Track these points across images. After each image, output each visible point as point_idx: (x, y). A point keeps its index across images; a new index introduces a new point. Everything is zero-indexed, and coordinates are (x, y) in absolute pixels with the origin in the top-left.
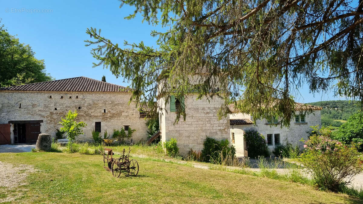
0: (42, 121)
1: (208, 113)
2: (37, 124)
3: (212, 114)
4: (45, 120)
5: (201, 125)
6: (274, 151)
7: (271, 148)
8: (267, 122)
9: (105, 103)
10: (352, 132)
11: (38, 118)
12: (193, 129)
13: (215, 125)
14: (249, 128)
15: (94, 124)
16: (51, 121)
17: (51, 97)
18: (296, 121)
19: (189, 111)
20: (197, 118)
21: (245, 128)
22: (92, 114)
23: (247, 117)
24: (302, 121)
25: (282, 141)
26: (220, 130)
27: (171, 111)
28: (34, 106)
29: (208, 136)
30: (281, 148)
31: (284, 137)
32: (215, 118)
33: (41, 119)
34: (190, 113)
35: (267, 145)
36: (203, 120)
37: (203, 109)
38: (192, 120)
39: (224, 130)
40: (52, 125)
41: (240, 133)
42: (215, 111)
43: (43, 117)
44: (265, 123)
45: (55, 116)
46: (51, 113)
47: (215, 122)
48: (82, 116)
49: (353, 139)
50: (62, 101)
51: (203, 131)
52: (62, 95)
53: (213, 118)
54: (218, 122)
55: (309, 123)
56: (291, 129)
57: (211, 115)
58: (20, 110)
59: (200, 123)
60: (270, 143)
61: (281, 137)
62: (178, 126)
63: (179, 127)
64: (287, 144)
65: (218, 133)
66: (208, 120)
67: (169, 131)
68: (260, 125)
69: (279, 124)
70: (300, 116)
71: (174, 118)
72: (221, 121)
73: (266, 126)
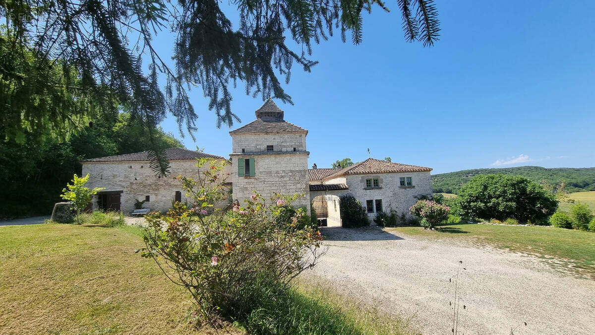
0: (122, 192)
1: (282, 177)
2: (118, 194)
3: (288, 178)
4: (125, 190)
6: (376, 219)
7: (372, 216)
8: (366, 187)
9: (185, 171)
10: (470, 196)
11: (118, 190)
13: (291, 191)
14: (344, 193)
15: (174, 194)
16: (131, 191)
17: (131, 167)
18: (401, 184)
20: (270, 183)
21: (340, 194)
22: (172, 183)
23: (341, 181)
24: (408, 184)
25: (385, 208)
26: (297, 196)
27: (239, 176)
28: (114, 176)
30: (384, 215)
31: (387, 204)
32: (291, 182)
33: (121, 190)
34: (262, 177)
35: (366, 212)
36: (277, 185)
37: (277, 172)
38: (264, 185)
39: (302, 196)
40: (132, 196)
42: (291, 174)
43: (123, 187)
44: (363, 188)
45: (134, 186)
46: (131, 183)
47: (292, 187)
48: (162, 185)
49: (472, 203)
50: (142, 171)
52: (142, 165)
53: (288, 182)
54: (294, 187)
55: (416, 186)
57: (286, 179)
58: (102, 181)
59: (273, 188)
60: (370, 210)
61: (383, 203)
62: (248, 193)
64: (391, 211)
66: (282, 184)
68: (357, 190)
69: (381, 188)
70: (406, 179)
71: (243, 184)
72: (299, 186)
73: (365, 190)
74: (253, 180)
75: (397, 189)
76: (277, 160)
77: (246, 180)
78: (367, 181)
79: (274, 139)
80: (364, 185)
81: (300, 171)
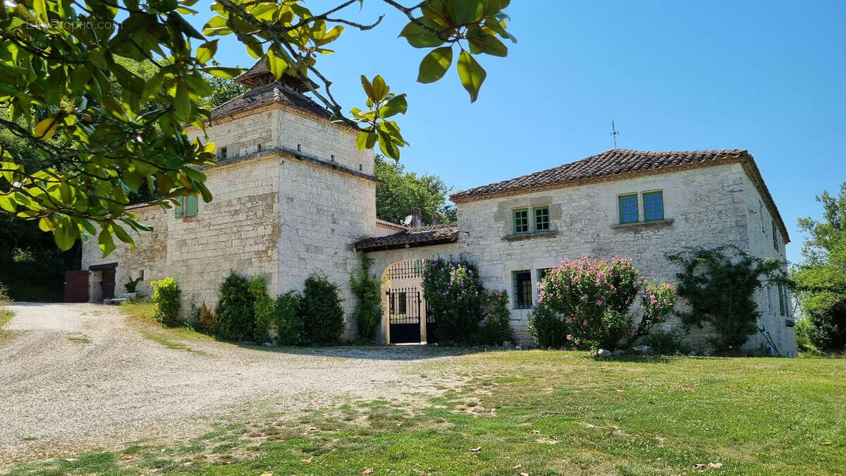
0: (118, 264)
1: (236, 212)
2: (114, 270)
3: (245, 215)
4: (119, 261)
5: (223, 244)
8: (512, 232)
11: (115, 260)
12: (209, 254)
13: (249, 242)
16: (125, 263)
18: (622, 217)
19: (204, 212)
20: (218, 227)
24: (647, 215)
26: (258, 253)
27: (175, 217)
29: (234, 269)
32: (249, 222)
34: (207, 217)
35: (510, 306)
36: (228, 231)
37: (229, 204)
38: (209, 234)
39: (266, 251)
40: (126, 270)
41: (404, 275)
42: (249, 205)
43: (119, 256)
44: (503, 235)
45: (129, 255)
46: (125, 249)
47: (250, 234)
51: (226, 257)
53: (244, 223)
54: (254, 234)
55: (678, 219)
56: (601, 249)
57: (242, 217)
59: (221, 238)
63: (187, 252)
65: (253, 260)
66: (235, 229)
67: (172, 261)
68: (486, 243)
69: (554, 234)
70: (640, 198)
71: (181, 232)
72: (261, 230)
73: (507, 243)
74: (193, 224)
75: (607, 235)
76: (231, 177)
77: (185, 225)
78: (518, 214)
79: (229, 131)
80: (507, 225)
81: (263, 197)
